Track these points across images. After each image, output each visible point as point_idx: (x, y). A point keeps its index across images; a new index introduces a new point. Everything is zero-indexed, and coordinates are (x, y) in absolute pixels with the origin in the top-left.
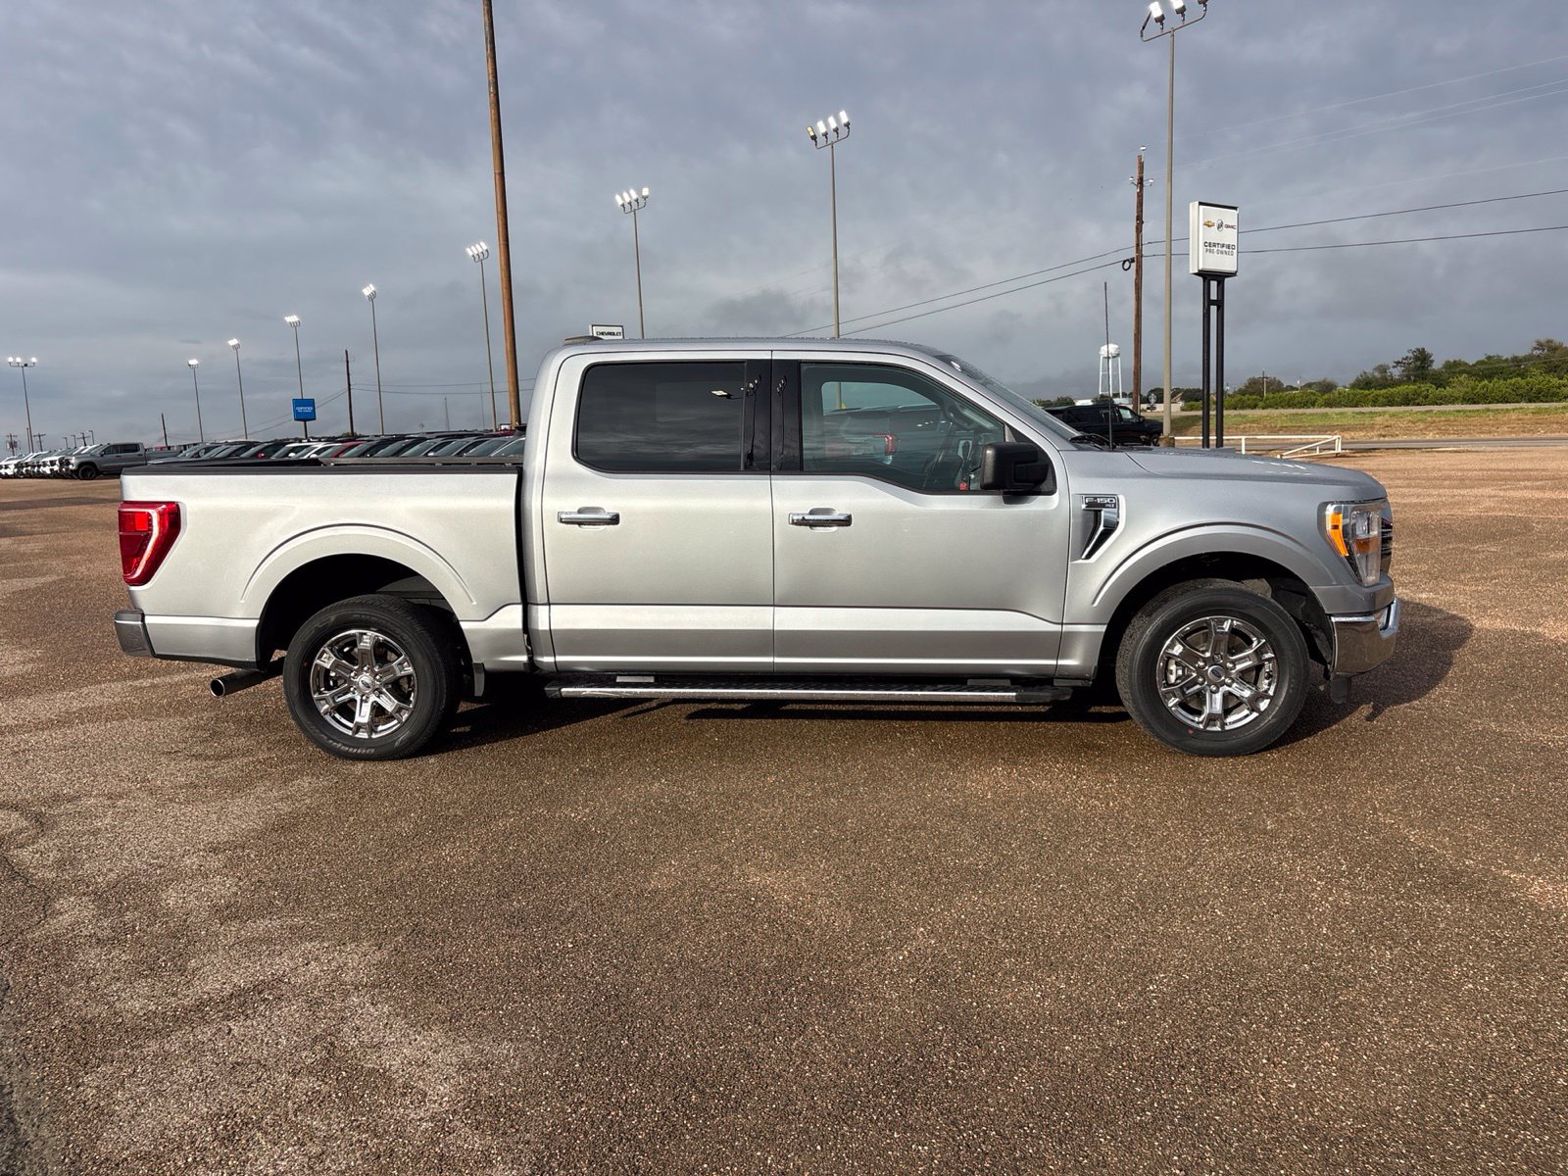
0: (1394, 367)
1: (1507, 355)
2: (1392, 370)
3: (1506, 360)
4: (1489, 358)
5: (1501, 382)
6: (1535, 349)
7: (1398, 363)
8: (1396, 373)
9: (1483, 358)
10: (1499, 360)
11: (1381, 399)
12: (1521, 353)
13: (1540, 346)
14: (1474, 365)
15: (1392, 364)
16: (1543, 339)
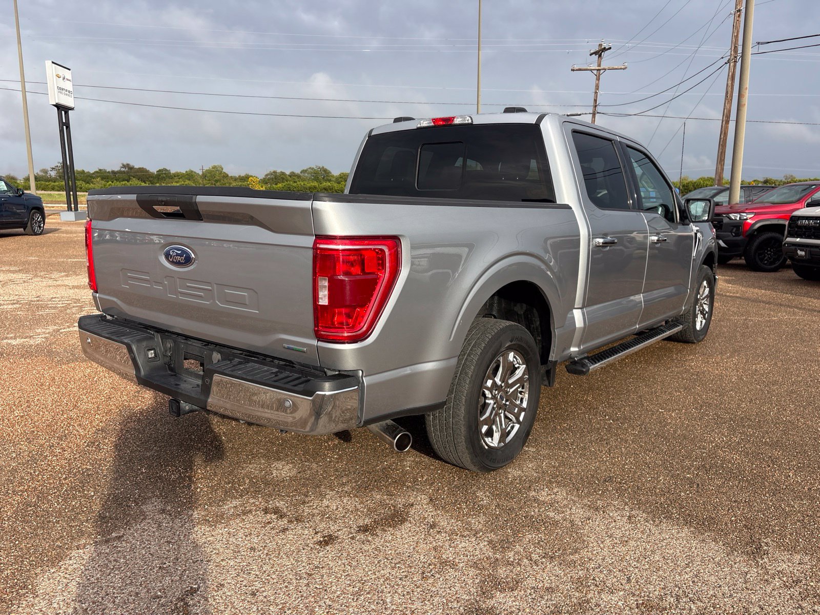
0: (51, 171)
1: (109, 169)
2: (50, 172)
3: (109, 172)
4: (100, 170)
5: (118, 183)
6: (122, 167)
7: (53, 168)
8: (53, 174)
9: (97, 170)
10: (105, 171)
11: (56, 188)
12: (117, 169)
13: (124, 166)
14: (93, 173)
15: (49, 169)
16: (125, 163)
